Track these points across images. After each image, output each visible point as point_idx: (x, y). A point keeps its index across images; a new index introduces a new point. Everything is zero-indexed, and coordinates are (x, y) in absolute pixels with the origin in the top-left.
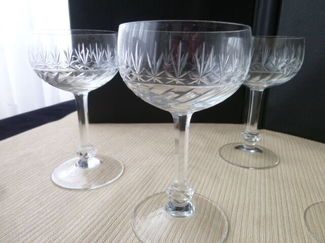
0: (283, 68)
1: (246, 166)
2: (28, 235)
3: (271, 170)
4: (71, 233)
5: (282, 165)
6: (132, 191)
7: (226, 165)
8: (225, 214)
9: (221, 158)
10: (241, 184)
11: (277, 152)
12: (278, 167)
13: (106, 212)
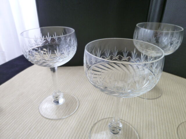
5: (163, 96)
8: (137, 133)
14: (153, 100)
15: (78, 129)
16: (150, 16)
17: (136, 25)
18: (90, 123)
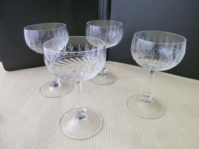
0: (115, 37)
1: (103, 84)
2: (12, 142)
3: (113, 84)
4: (33, 135)
5: (118, 81)
6: (53, 108)
7: (94, 85)
8: (99, 113)
9: (91, 82)
10: (102, 94)
11: (115, 74)
12: (116, 82)
13: (45, 121)
14: (110, 85)
15: (47, 117)
16: (100, 15)
17: (86, 23)
18: (57, 110)
